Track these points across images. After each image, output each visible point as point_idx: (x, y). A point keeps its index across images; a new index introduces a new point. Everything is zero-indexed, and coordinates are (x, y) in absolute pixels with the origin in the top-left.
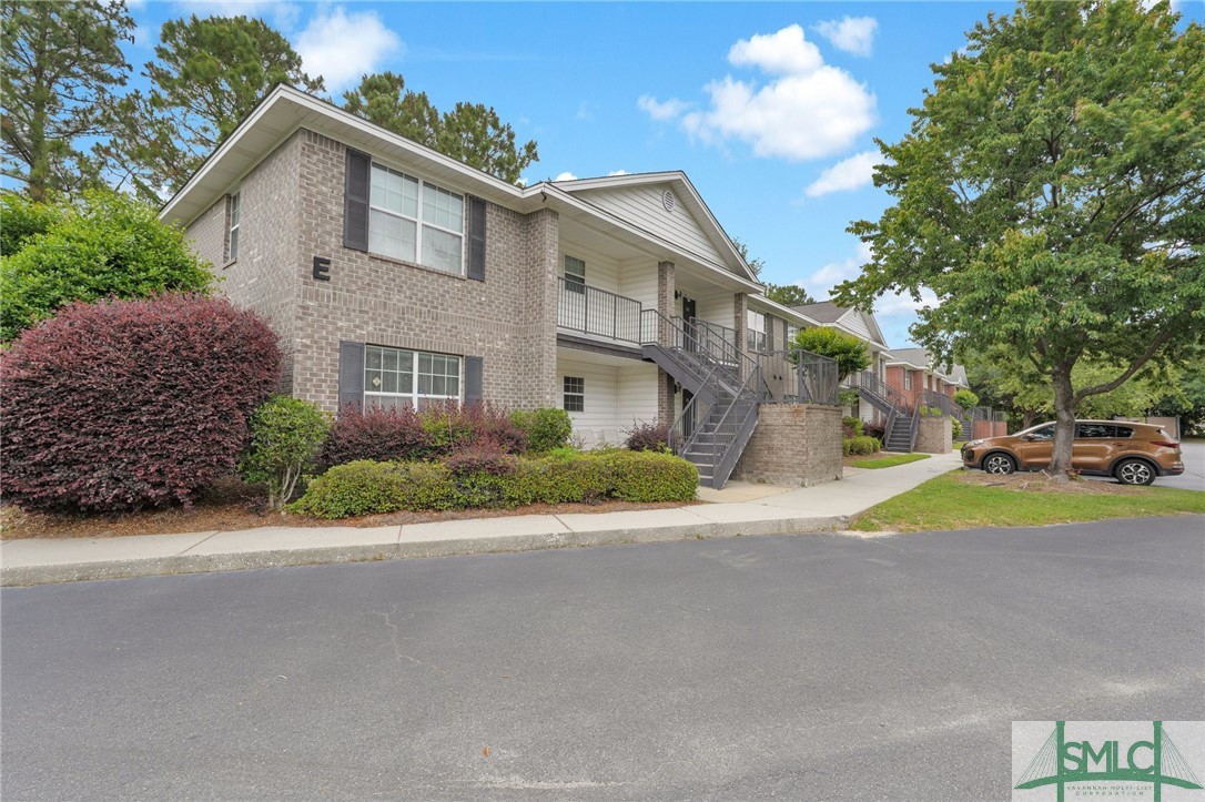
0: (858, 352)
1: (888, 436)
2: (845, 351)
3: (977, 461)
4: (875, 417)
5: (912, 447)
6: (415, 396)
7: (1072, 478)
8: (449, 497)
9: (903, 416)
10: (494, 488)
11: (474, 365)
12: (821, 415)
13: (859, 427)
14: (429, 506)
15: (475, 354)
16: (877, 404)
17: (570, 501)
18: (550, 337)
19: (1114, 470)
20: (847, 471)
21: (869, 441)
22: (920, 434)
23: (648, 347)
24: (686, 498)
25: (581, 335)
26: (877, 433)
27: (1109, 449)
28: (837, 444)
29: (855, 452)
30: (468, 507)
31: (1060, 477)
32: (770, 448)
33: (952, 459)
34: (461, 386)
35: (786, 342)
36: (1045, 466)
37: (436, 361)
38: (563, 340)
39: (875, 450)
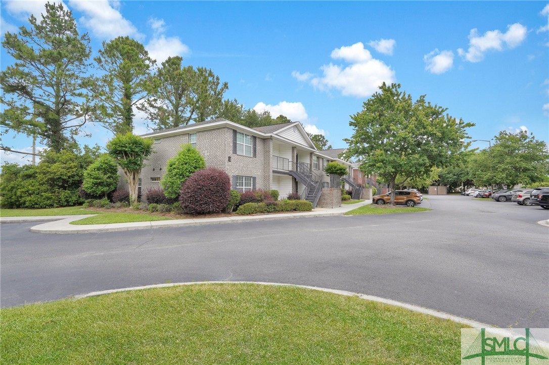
0: (344, 170)
1: (353, 195)
2: (341, 169)
3: (375, 202)
4: (349, 188)
5: (360, 197)
6: (244, 187)
7: (394, 205)
8: (266, 210)
9: (358, 188)
10: (274, 208)
11: (254, 179)
12: (336, 191)
13: (345, 192)
14: (262, 212)
15: (255, 176)
16: (350, 184)
17: (288, 211)
18: (271, 171)
19: (406, 204)
20: (342, 205)
21: (348, 196)
22: (363, 194)
23: (291, 171)
24: (310, 210)
25: (276, 170)
26: (350, 193)
27: (405, 198)
28: (340, 198)
29: (344, 199)
30: (269, 212)
31: (392, 205)
32: (324, 199)
33: (371, 201)
34: (252, 184)
35: (323, 165)
36: (388, 202)
37: (248, 178)
38: (274, 172)
39: (349, 199)
